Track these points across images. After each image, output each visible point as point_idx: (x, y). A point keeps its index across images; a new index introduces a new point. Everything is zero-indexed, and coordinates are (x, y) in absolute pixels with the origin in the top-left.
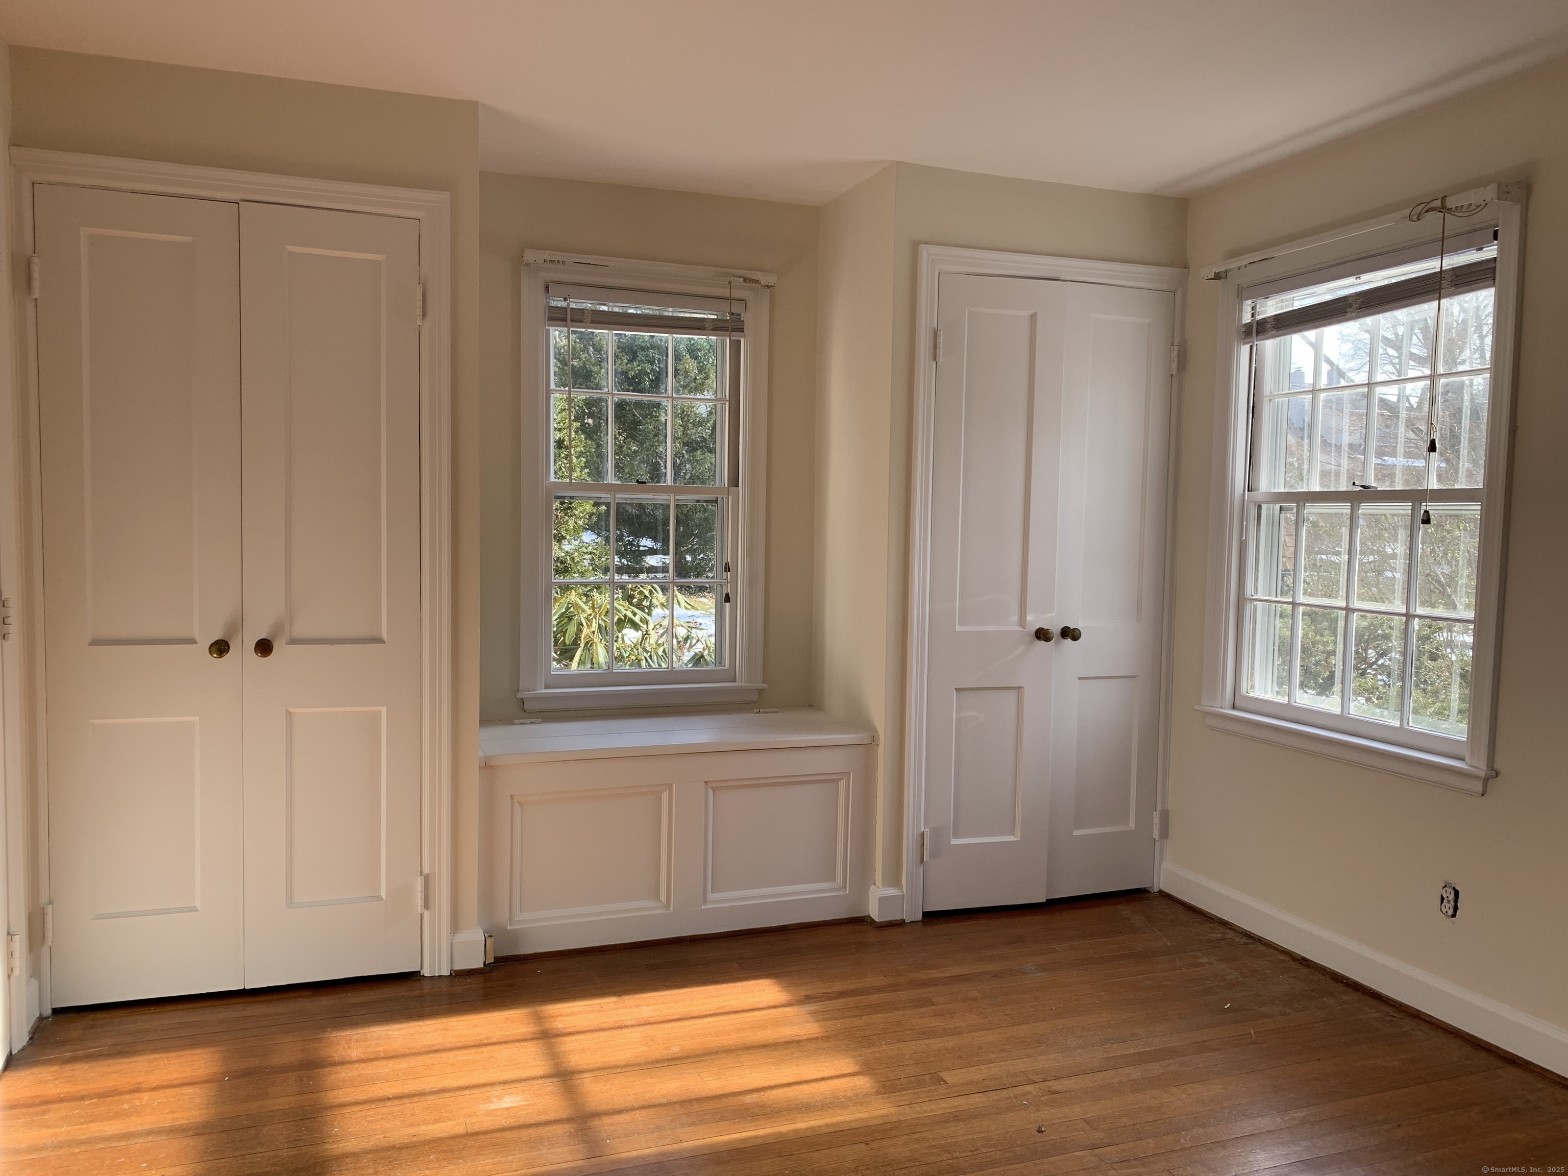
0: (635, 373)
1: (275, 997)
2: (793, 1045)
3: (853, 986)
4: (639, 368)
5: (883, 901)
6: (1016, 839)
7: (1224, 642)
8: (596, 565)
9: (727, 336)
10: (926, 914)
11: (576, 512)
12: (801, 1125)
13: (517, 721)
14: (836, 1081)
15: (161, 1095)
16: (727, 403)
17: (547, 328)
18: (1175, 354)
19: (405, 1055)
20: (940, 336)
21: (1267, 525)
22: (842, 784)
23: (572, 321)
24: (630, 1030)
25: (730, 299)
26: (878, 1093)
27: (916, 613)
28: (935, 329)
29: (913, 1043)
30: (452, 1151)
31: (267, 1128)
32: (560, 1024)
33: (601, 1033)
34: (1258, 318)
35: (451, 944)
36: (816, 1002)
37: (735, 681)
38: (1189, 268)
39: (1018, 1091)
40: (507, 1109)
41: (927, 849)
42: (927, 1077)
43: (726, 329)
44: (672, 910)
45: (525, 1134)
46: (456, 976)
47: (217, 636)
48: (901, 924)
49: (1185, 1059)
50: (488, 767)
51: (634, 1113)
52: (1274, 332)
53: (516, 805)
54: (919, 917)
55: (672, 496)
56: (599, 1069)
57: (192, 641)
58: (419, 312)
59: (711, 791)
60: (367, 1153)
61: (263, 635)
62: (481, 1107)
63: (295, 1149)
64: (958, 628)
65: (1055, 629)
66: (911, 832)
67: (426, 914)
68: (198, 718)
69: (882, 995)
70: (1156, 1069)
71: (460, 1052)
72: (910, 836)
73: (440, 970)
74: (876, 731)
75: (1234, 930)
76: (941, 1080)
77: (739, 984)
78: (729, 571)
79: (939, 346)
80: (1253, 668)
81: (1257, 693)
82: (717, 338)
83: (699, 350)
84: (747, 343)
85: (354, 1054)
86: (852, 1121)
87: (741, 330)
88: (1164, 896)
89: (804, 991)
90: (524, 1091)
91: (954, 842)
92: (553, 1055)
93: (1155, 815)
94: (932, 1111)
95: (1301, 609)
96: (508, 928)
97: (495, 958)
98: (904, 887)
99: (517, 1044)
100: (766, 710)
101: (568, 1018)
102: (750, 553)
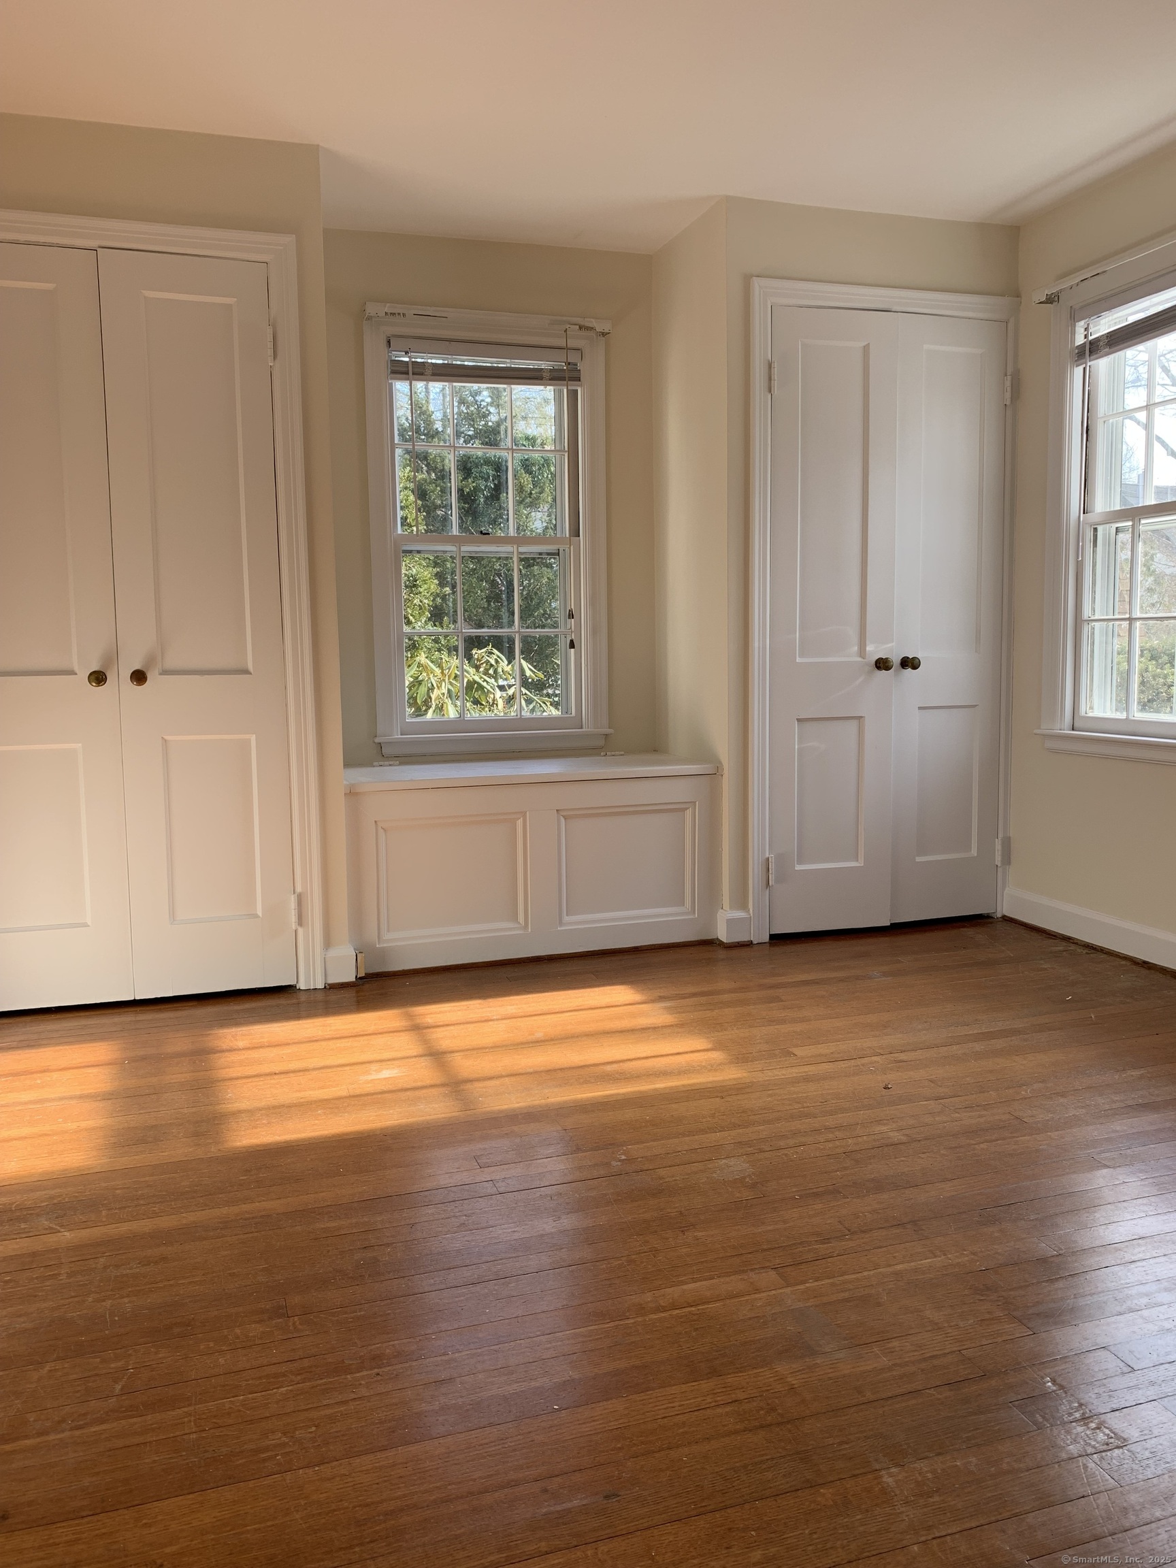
0: (470, 489)
1: (162, 1007)
2: (650, 1030)
3: (705, 989)
4: (474, 484)
5: (730, 922)
6: (858, 865)
7: (1063, 655)
8: (442, 645)
9: (564, 385)
10: (772, 937)
11: (421, 590)
12: (658, 1086)
13: (375, 764)
14: (691, 1055)
15: (69, 1074)
16: (566, 454)
17: (390, 382)
18: (1008, 383)
19: (288, 1044)
20: (774, 368)
21: (1104, 545)
22: (688, 813)
23: (413, 374)
24: (496, 1022)
25: (567, 348)
26: (731, 1063)
27: (756, 645)
28: (769, 361)
29: (763, 1028)
30: (337, 1108)
31: (168, 1095)
32: (429, 1020)
33: (469, 1025)
34: (1091, 338)
35: (325, 958)
36: (672, 1000)
37: (582, 728)
38: (1021, 297)
39: (865, 1060)
40: (385, 1079)
41: (772, 874)
42: (777, 1052)
43: (563, 379)
44: (530, 930)
45: (403, 1095)
46: (330, 988)
47: (95, 667)
48: (748, 944)
49: (1026, 1036)
50: (352, 794)
51: (504, 1079)
52: (1107, 350)
53: (381, 831)
54: (767, 939)
55: (515, 546)
56: (468, 1050)
57: (73, 673)
58: (270, 352)
59: (562, 820)
60: (260, 1110)
61: (137, 667)
62: (361, 1078)
63: (194, 1108)
64: (798, 660)
65: (896, 660)
66: (756, 858)
67: (300, 931)
68: (80, 745)
69: (733, 995)
70: (999, 1043)
71: (339, 1041)
72: (756, 862)
73: (315, 983)
74: (720, 763)
75: (1076, 944)
76: (790, 1054)
77: (596, 989)
78: (573, 618)
79: (774, 378)
80: (1091, 690)
81: (1097, 713)
82: (555, 387)
83: (533, 464)
84: (584, 393)
85: (241, 1044)
86: (707, 1083)
87: (579, 379)
88: (1007, 920)
89: (657, 993)
90: (400, 1066)
91: (798, 867)
92: (425, 1042)
93: (997, 842)
94: (783, 1075)
95: (1138, 624)
96: (377, 946)
97: (365, 974)
98: (751, 911)
99: (391, 1034)
100: (613, 753)
101: (439, 1016)
102: (593, 601)
